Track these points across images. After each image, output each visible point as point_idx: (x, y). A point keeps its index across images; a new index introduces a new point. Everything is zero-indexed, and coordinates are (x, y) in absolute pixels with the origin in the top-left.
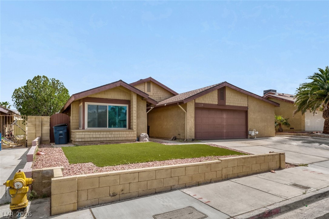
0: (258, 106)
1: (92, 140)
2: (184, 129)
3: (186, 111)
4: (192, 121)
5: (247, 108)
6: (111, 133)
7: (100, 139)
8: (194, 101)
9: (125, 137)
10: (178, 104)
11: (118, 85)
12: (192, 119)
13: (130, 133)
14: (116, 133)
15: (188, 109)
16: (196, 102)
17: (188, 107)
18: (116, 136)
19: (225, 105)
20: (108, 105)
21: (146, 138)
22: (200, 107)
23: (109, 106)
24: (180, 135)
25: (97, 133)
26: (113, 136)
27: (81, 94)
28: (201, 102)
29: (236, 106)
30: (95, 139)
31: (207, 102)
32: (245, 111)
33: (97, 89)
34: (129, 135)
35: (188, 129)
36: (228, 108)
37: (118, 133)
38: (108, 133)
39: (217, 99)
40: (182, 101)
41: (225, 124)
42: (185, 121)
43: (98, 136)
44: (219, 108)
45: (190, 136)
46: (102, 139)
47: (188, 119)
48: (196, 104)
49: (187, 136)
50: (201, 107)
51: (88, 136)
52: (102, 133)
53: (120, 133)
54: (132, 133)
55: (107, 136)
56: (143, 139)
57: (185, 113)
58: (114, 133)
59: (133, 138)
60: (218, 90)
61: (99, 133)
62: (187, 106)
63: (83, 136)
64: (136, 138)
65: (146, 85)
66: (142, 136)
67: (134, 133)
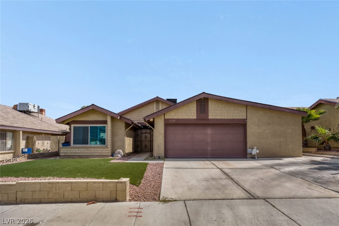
0: (266, 116)
1: (73, 154)
3: (154, 128)
4: (161, 138)
5: (245, 120)
6: (87, 149)
7: (78, 154)
8: (163, 117)
9: (100, 153)
11: (91, 108)
13: (105, 149)
14: (92, 149)
16: (165, 118)
17: (155, 124)
18: (92, 152)
19: (207, 119)
20: (89, 125)
21: (118, 154)
22: (171, 123)
23: (90, 127)
25: (76, 149)
26: (89, 152)
27: (61, 119)
28: (172, 118)
29: (226, 119)
30: (75, 154)
31: (181, 117)
32: (242, 125)
33: (73, 114)
34: (104, 152)
35: (156, 146)
36: (211, 123)
37: (94, 149)
38: (86, 149)
39: (196, 112)
41: (209, 140)
43: (77, 152)
44: (198, 123)
45: (159, 154)
46: (80, 154)
47: (155, 136)
48: (166, 120)
49: (155, 154)
50: (173, 123)
51: (69, 152)
52: (80, 149)
53: (96, 149)
54: (106, 149)
55: (84, 152)
56: (116, 155)
58: (90, 149)
59: (107, 154)
60: (197, 101)
61: (78, 149)
63: (65, 152)
64: (110, 154)
65: (155, 104)
66: (116, 152)
67: (108, 149)
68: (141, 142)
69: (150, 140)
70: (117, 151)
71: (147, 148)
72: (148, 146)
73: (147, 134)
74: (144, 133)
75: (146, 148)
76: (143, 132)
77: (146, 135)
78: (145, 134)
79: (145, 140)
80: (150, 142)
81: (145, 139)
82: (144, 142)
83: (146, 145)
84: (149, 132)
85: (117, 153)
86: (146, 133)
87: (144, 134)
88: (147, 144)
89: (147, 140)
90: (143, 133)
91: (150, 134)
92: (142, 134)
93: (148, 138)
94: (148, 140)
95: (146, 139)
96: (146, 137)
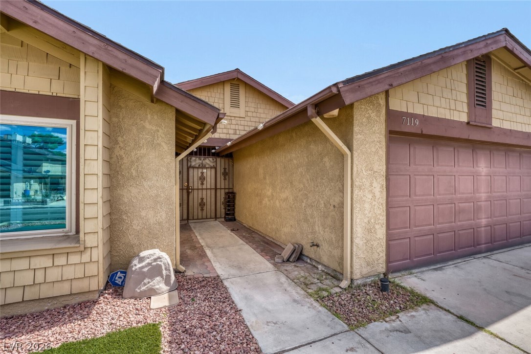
2: (339, 227)
3: (350, 148)
8: (382, 101)
10: (311, 111)
12: (375, 184)
15: (358, 137)
16: (391, 108)
17: (356, 129)
19: (488, 128)
21: (152, 277)
22: (407, 131)
24: (318, 246)
28: (410, 111)
31: (432, 112)
34: (54, 274)
35: (359, 230)
39: (466, 100)
40: (334, 90)
41: (483, 196)
42: (342, 191)
44: (470, 138)
47: (357, 183)
48: (392, 116)
49: (356, 266)
50: (414, 131)
54: (74, 259)
56: (139, 282)
57: (342, 156)
62: (356, 122)
65: (228, 88)
66: (136, 265)
67: (86, 257)
68: (188, 193)
69: (213, 187)
70: (142, 260)
71: (205, 208)
72: (209, 203)
73: (205, 171)
74: (198, 168)
75: (202, 210)
76: (193, 164)
77: (202, 173)
78: (200, 170)
79: (200, 187)
80: (213, 191)
81: (200, 182)
82: (196, 192)
83: (202, 199)
84: (212, 165)
85: (142, 275)
86: (203, 167)
87: (196, 170)
88: (204, 196)
89: (204, 187)
90: (194, 168)
91: (213, 171)
92: (191, 171)
93: (209, 180)
94: (209, 187)
95: (202, 184)
96: (202, 179)
